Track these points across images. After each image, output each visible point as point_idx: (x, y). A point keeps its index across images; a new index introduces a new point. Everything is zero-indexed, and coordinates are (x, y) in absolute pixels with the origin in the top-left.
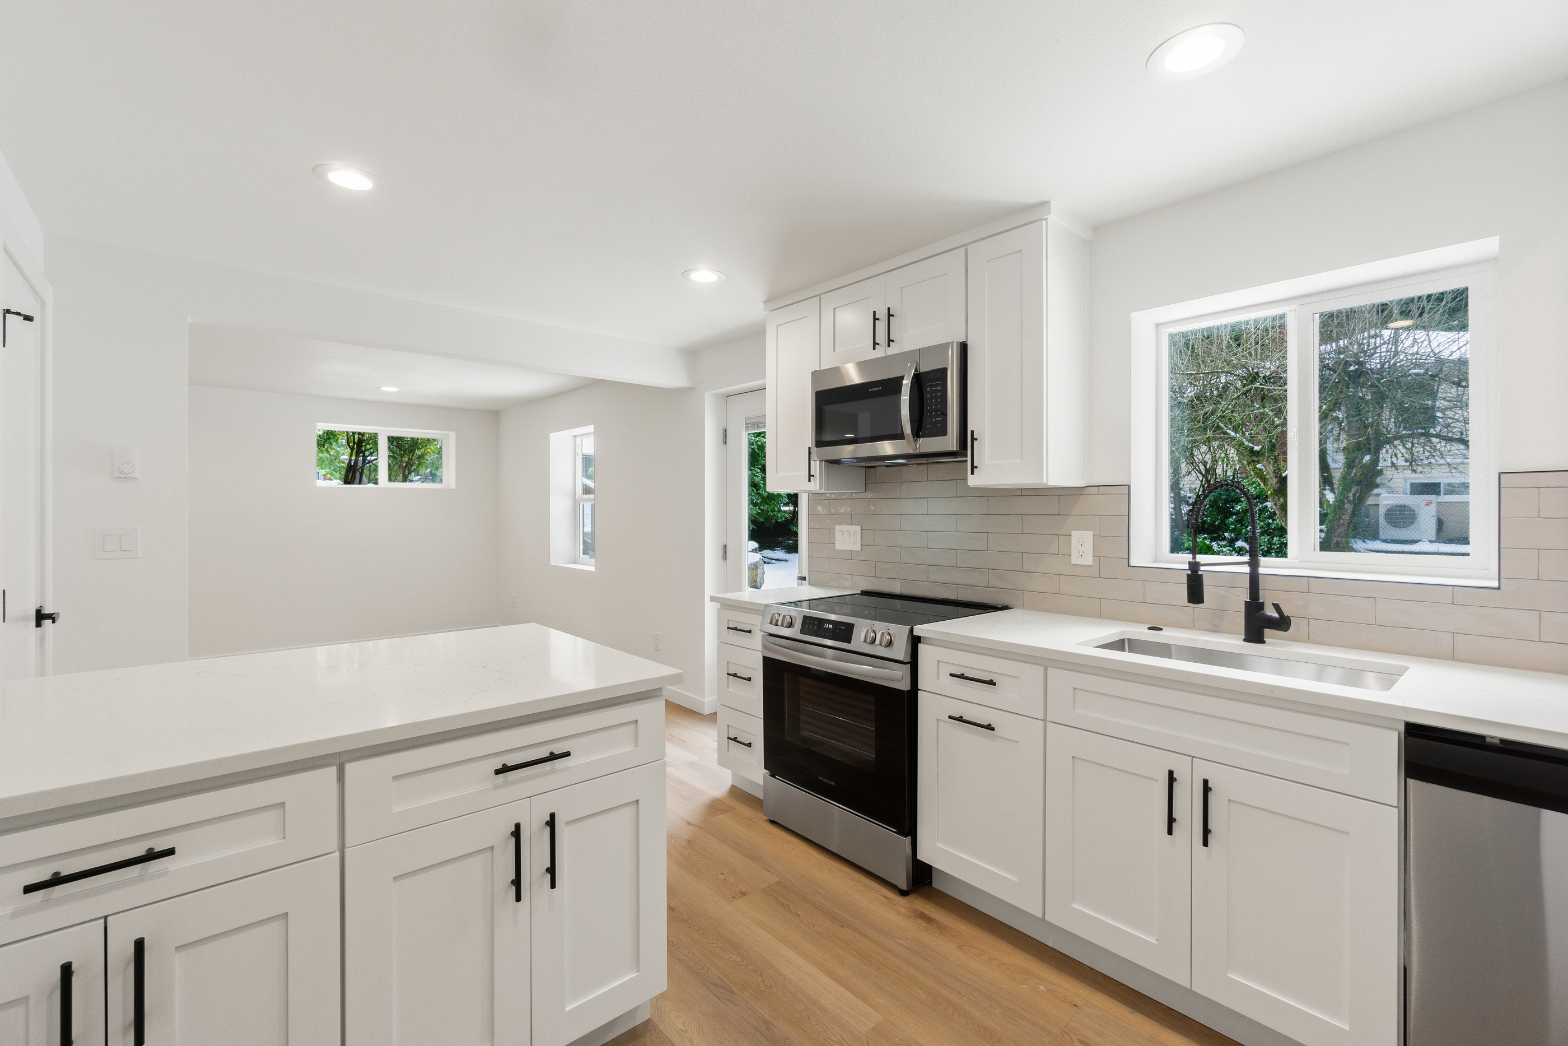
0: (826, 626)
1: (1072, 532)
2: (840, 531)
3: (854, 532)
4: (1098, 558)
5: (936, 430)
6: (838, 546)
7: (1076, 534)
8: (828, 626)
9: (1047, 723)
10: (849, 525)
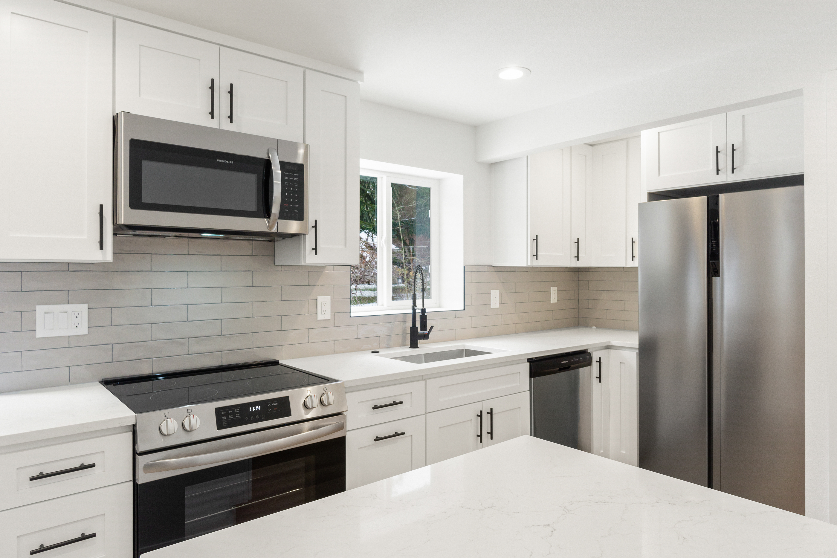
0: (252, 409)
1: (318, 297)
2: (45, 313)
3: (75, 312)
4: (333, 314)
5: (293, 215)
6: (40, 333)
7: (321, 299)
8: (255, 409)
9: (427, 414)
10: (67, 304)
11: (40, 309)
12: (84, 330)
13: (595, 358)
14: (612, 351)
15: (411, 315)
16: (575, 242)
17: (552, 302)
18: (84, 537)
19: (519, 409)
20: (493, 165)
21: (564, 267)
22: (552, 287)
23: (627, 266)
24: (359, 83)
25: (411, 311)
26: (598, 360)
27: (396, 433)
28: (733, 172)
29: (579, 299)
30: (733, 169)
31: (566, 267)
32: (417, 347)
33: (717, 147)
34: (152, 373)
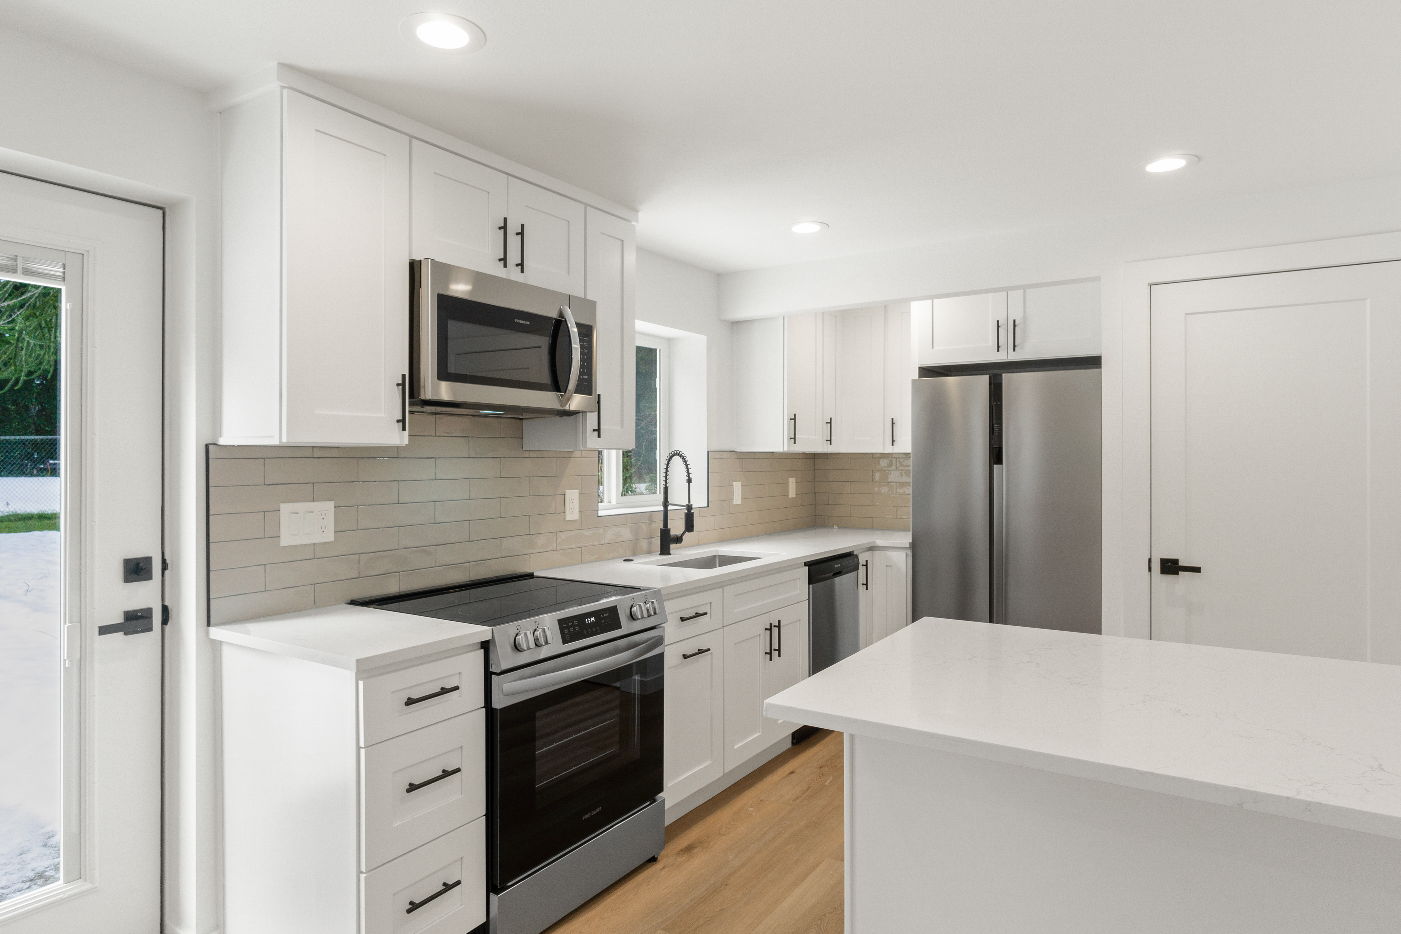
0: (588, 621)
1: (567, 491)
2: (291, 513)
3: (321, 512)
4: (581, 513)
5: (583, 388)
6: (286, 540)
7: (569, 493)
8: (591, 620)
9: (724, 628)
10: (311, 501)
11: (285, 509)
12: (330, 537)
13: (862, 561)
14: (877, 553)
15: (662, 513)
16: (827, 423)
17: (790, 497)
18: (446, 774)
19: (798, 622)
20: (736, 325)
21: (802, 452)
22: (790, 477)
23: (884, 452)
24: (634, 223)
25: (662, 508)
26: (865, 564)
27: (699, 650)
28: (1014, 350)
29: (815, 493)
30: (1014, 346)
31: (803, 453)
32: (670, 554)
33: (998, 321)
34: (400, 592)
